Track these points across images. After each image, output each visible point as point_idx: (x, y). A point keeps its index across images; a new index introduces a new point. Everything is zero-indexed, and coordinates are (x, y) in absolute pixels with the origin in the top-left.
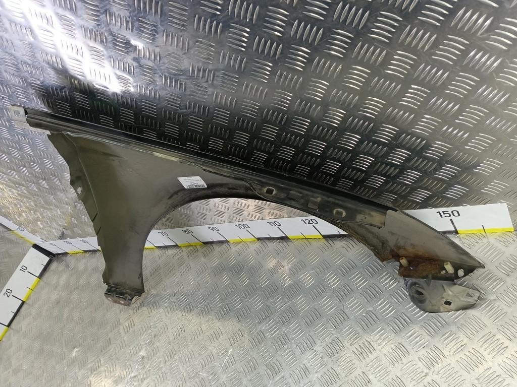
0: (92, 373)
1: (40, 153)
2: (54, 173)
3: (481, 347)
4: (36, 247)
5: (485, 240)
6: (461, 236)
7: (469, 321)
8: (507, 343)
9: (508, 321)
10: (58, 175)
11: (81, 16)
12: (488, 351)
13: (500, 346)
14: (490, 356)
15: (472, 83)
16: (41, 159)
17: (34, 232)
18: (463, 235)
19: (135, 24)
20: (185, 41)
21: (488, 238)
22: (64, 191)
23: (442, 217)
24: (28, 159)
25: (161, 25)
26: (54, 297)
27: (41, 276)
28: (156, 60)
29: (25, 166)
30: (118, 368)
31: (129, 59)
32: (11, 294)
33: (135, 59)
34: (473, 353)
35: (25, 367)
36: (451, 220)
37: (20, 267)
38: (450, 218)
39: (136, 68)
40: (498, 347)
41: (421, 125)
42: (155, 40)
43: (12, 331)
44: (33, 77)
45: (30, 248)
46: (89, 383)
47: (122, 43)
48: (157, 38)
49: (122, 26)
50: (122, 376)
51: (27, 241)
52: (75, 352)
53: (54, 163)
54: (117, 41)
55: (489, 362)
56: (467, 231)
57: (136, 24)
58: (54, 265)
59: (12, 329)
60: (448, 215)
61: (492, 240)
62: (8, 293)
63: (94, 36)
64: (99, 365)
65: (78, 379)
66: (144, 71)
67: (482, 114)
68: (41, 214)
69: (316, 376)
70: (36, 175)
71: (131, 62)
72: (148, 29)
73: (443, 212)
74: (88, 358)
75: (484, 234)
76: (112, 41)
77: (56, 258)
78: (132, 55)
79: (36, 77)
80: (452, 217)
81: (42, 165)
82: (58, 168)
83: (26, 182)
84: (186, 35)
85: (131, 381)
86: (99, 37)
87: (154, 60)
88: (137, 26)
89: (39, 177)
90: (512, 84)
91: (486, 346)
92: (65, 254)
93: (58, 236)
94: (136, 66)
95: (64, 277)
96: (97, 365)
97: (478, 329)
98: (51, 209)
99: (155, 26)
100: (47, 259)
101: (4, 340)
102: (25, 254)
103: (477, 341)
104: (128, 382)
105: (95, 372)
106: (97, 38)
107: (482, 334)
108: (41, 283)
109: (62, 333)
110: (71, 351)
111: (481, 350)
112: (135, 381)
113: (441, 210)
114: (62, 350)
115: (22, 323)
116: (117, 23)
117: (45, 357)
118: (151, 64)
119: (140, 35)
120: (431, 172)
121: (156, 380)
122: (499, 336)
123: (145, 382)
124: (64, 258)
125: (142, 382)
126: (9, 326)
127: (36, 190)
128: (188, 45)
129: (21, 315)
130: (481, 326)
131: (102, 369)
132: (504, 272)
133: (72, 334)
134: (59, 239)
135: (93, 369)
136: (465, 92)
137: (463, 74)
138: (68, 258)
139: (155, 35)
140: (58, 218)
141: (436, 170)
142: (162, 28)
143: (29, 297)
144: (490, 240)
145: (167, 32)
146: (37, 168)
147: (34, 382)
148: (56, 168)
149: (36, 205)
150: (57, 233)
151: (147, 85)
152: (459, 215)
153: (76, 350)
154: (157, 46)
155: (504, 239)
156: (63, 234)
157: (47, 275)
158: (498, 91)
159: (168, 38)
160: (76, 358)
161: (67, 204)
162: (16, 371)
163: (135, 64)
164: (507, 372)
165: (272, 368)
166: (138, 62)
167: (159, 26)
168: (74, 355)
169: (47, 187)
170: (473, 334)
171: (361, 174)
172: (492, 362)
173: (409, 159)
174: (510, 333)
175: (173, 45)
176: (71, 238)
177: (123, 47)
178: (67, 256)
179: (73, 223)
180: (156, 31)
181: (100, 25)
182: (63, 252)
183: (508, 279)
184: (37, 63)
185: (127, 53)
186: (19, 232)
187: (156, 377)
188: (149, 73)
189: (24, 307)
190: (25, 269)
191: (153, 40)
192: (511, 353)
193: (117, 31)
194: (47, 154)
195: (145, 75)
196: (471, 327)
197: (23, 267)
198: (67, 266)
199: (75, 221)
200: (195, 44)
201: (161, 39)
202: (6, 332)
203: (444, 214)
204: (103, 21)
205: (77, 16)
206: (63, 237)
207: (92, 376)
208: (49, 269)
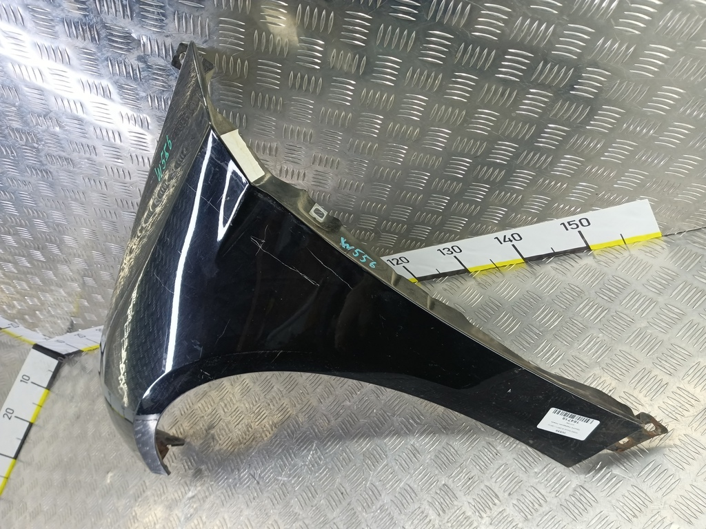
0: (136, 500)
1: (28, 211)
2: (50, 238)
3: (634, 389)
4: (38, 347)
5: (626, 254)
6: (595, 253)
7: (616, 359)
8: (666, 378)
9: (666, 351)
10: (55, 240)
11: (60, 6)
12: (644, 392)
13: (658, 384)
14: (647, 399)
15: (586, 37)
16: (30, 221)
17: (32, 326)
18: (598, 251)
19: (134, 8)
20: (204, 23)
21: (629, 251)
22: (66, 262)
23: (567, 229)
24: (12, 222)
25: (169, 5)
26: (72, 410)
27: (50, 386)
28: (168, 57)
29: (9, 234)
30: (170, 489)
31: (132, 59)
32: (13, 415)
33: (140, 59)
34: (626, 397)
35: (45, 508)
36: (580, 232)
37: (19, 377)
38: (578, 229)
39: (143, 71)
40: (656, 386)
41: (526, 104)
42: (164, 28)
43: (21, 464)
44: (5, 103)
45: (30, 350)
46: (134, 514)
47: (119, 37)
48: (167, 24)
49: (118, 13)
50: (178, 498)
51: (24, 341)
52: (109, 477)
53: (49, 223)
54: (112, 35)
55: (647, 405)
56: (601, 244)
57: (136, 8)
58: (66, 370)
59: (21, 461)
60: (575, 226)
61: (634, 252)
62: (9, 414)
63: (82, 33)
64: (145, 488)
65: (118, 511)
66: (154, 74)
67: (603, 79)
68: (39, 299)
69: (429, 456)
70: (26, 244)
71: (135, 63)
72: (153, 13)
73: (569, 223)
74: (127, 483)
75: (624, 246)
76: (106, 36)
77: (67, 359)
78: (136, 53)
79: (8, 102)
80: (581, 229)
81: (31, 227)
82: (55, 229)
83: (13, 256)
84: (205, 14)
85: (189, 503)
86: (89, 33)
87: (166, 57)
88: (137, 11)
89: (31, 247)
90: (637, 32)
91: (640, 386)
92: (79, 353)
93: (66, 328)
94: (142, 68)
95: (81, 384)
96: (142, 490)
97: (629, 367)
98: (52, 291)
99: (161, 7)
100: (55, 362)
101: (11, 477)
102: (25, 360)
103: (628, 381)
104: (186, 505)
105: (140, 499)
106: (86, 35)
107: (633, 372)
108: (52, 395)
109: (89, 455)
110: (104, 477)
111: (636, 393)
112: (195, 502)
113: (565, 220)
114: (92, 477)
115: (34, 451)
116: (110, 10)
117: (70, 491)
118: (162, 62)
119: (144, 23)
120: (546, 168)
121: (222, 496)
122: (656, 372)
123: (208, 500)
124: (77, 359)
125: (204, 501)
126: (16, 457)
127: (28, 265)
128: (209, 29)
129: (30, 441)
130: (632, 362)
131: (149, 493)
132: (654, 290)
133: (103, 455)
134: (68, 332)
135: (137, 495)
136: (578, 50)
137: (572, 25)
138: (83, 358)
139: (163, 20)
140: (62, 302)
141: (552, 164)
142: (171, 9)
143: (37, 417)
144: (632, 252)
145: (178, 14)
146: (26, 234)
147: (61, 524)
148: (52, 230)
149: (30, 287)
150: (63, 324)
151: (161, 93)
152: (589, 224)
153: (110, 474)
154: (167, 36)
155: (650, 249)
156: (72, 324)
157: (57, 384)
158: (620, 44)
159: (181, 23)
160: (112, 485)
161: (72, 280)
162: (35, 515)
163: (142, 65)
164: (670, 415)
165: (372, 456)
166: (145, 62)
167: (168, 6)
168: (109, 481)
169: (43, 259)
170: (623, 374)
171: (458, 184)
172: (651, 405)
173: (516, 155)
174: (669, 365)
175: (189, 32)
176: (83, 328)
177: (122, 43)
178: (81, 355)
179: (85, 306)
180: (164, 15)
181: (87, 15)
182: (75, 350)
183: (660, 299)
184: (8, 81)
185: (128, 50)
186: (12, 330)
187: (222, 493)
188: (161, 75)
189: (33, 429)
190: (27, 378)
191: (161, 27)
192: (672, 390)
193: (111, 21)
194: (37, 212)
195: (156, 79)
196: (620, 365)
197: (24, 377)
198: (83, 369)
199: (86, 303)
200: (218, 26)
201: (172, 25)
202: (13, 466)
203: (570, 225)
204: (91, 9)
205: (54, 6)
206: (72, 328)
207: (137, 504)
208: (59, 376)
